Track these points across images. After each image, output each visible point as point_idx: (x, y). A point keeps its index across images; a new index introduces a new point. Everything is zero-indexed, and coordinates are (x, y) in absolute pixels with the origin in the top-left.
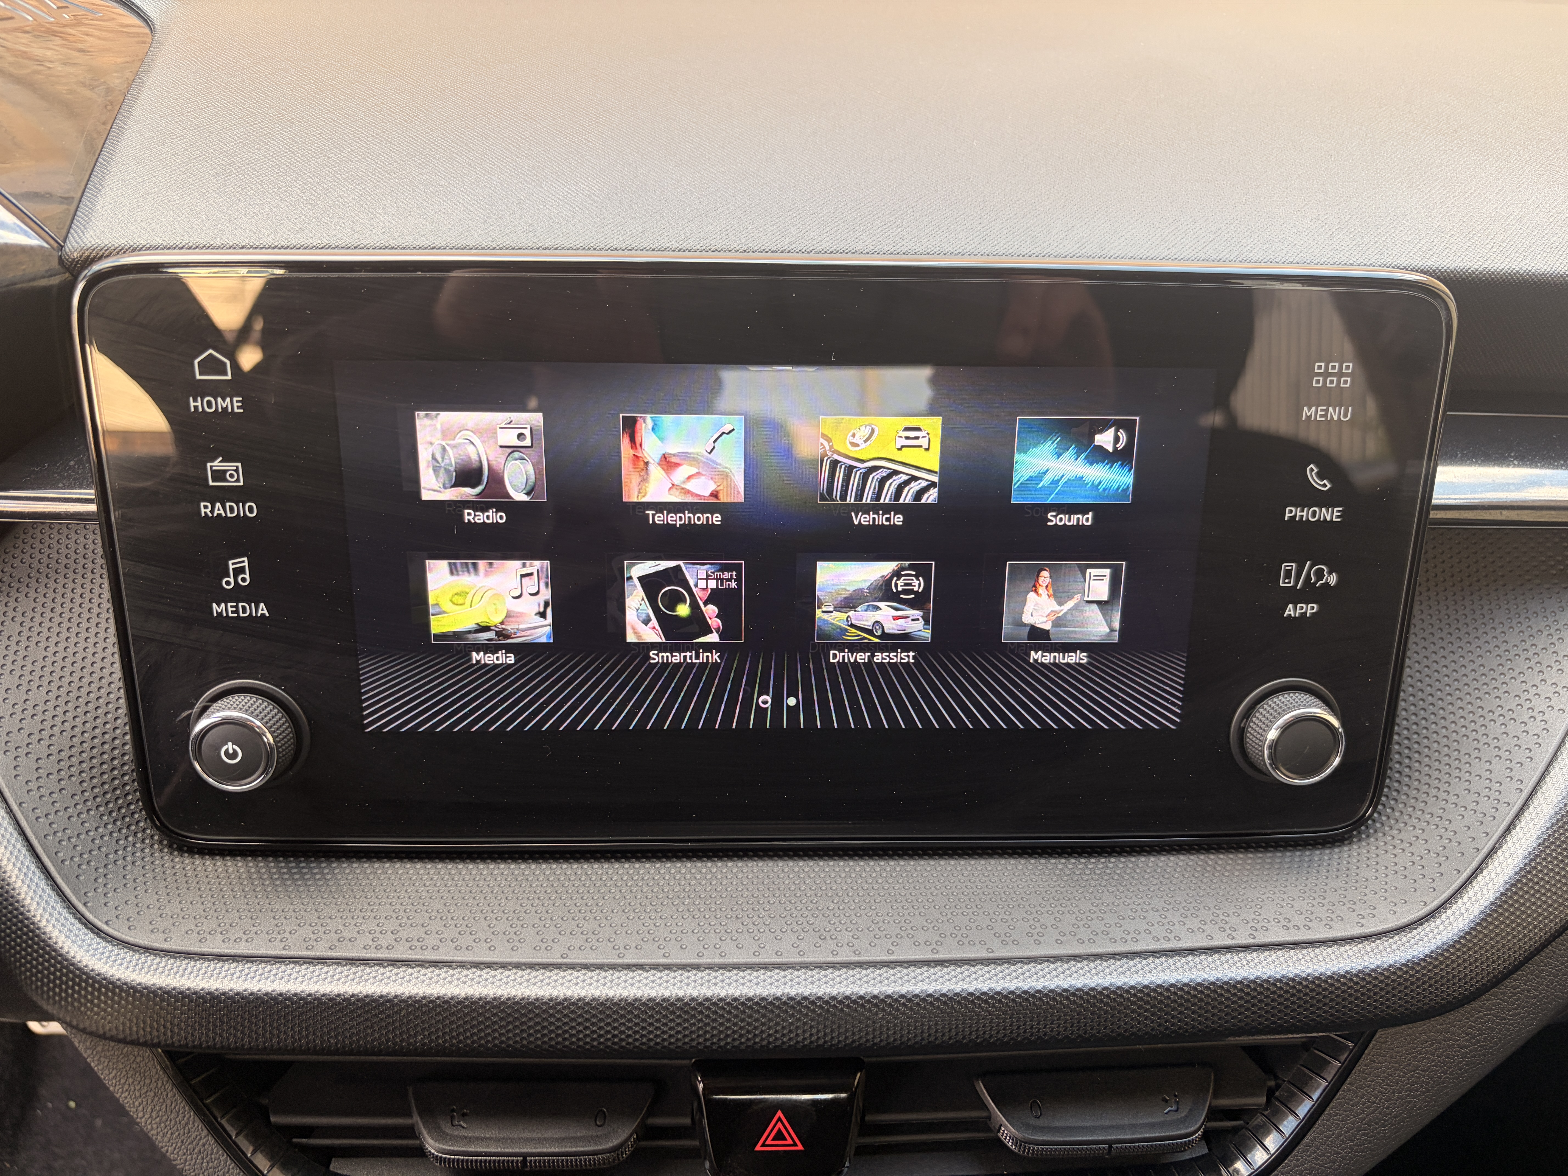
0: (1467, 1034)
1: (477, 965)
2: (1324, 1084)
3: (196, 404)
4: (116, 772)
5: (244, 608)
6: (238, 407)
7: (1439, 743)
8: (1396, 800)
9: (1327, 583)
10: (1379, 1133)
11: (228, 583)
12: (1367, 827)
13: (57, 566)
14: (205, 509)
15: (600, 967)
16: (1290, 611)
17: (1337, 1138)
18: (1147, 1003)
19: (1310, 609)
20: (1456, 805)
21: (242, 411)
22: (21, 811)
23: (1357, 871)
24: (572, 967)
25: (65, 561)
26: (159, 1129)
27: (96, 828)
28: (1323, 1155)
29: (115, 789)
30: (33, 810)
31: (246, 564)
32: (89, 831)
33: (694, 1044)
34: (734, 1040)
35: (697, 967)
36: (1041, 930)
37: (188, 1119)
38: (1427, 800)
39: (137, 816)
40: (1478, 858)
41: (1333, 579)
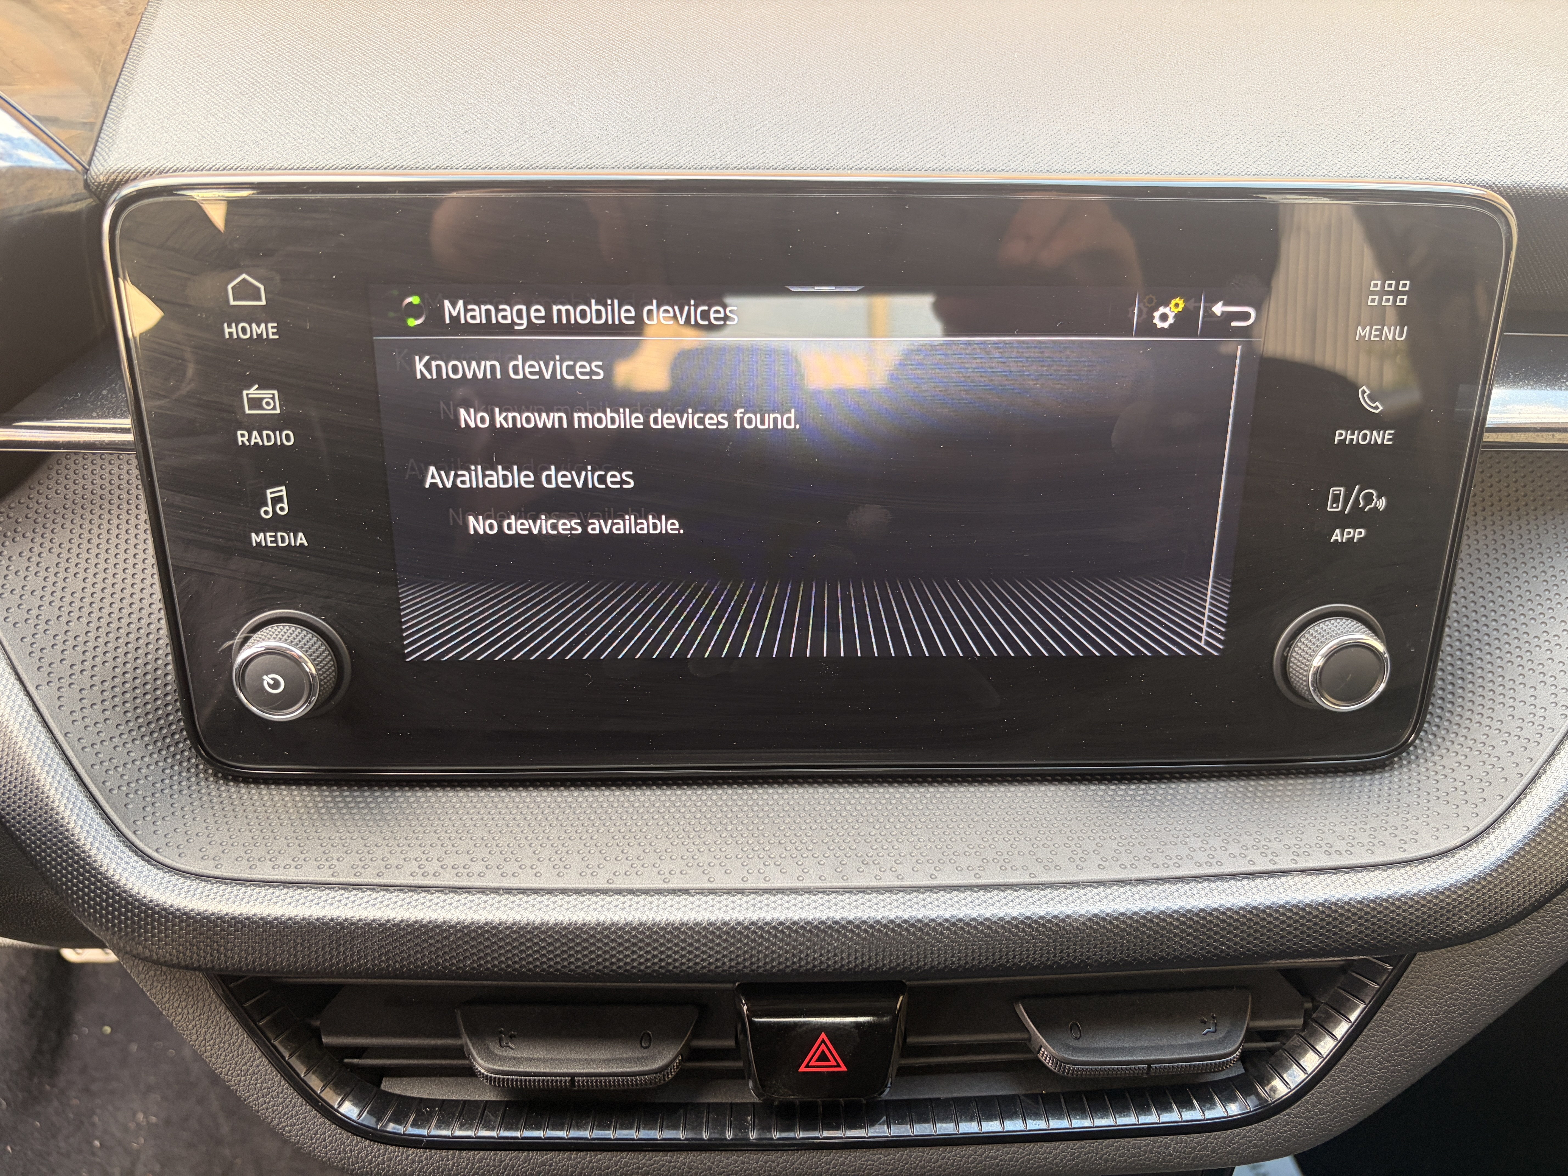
0: (1506, 957)
1: (524, 891)
2: (1362, 1006)
3: (230, 330)
4: (159, 702)
5: (282, 537)
6: (273, 334)
7: (1483, 669)
8: (1438, 726)
9: (1376, 508)
10: (1415, 1054)
11: (266, 512)
12: (1408, 754)
13: (92, 497)
14: (242, 437)
15: (646, 892)
16: (1337, 536)
17: (1374, 1058)
18: (1190, 927)
19: (1358, 534)
20: (1500, 731)
21: (277, 337)
22: (66, 740)
23: (1399, 797)
24: (619, 892)
25: (100, 492)
26: (213, 1051)
27: (142, 758)
28: (1361, 1075)
29: (159, 719)
30: (79, 740)
31: (284, 493)
32: (135, 760)
33: (740, 967)
34: (780, 963)
35: (742, 892)
36: (1083, 855)
37: (242, 1041)
38: (1470, 726)
39: (181, 745)
40: (1521, 784)
41: (1382, 504)
